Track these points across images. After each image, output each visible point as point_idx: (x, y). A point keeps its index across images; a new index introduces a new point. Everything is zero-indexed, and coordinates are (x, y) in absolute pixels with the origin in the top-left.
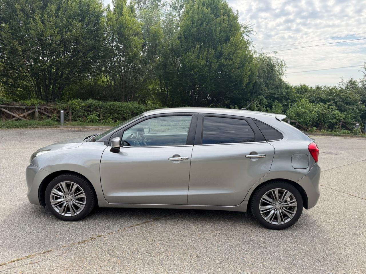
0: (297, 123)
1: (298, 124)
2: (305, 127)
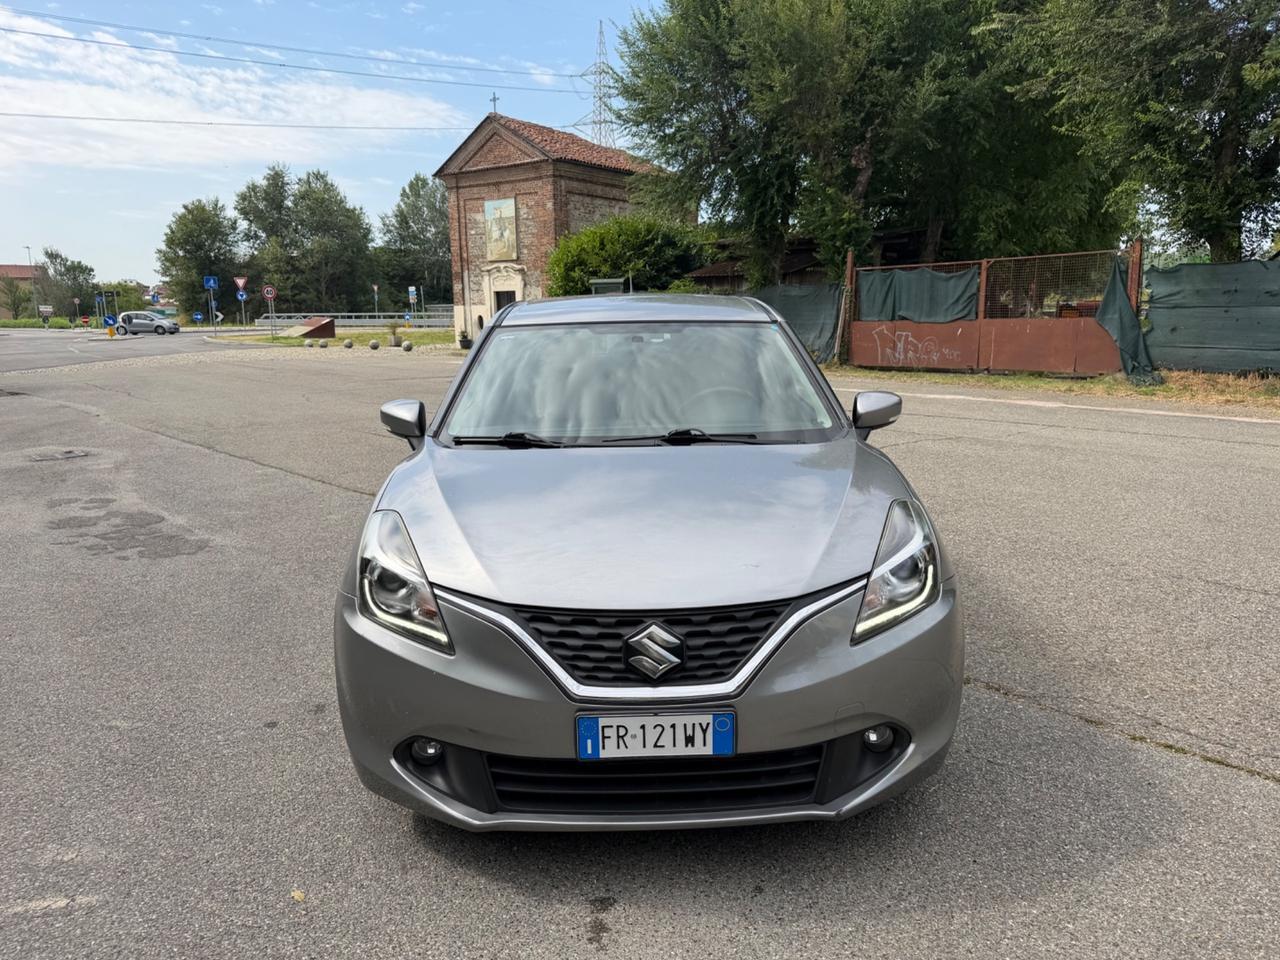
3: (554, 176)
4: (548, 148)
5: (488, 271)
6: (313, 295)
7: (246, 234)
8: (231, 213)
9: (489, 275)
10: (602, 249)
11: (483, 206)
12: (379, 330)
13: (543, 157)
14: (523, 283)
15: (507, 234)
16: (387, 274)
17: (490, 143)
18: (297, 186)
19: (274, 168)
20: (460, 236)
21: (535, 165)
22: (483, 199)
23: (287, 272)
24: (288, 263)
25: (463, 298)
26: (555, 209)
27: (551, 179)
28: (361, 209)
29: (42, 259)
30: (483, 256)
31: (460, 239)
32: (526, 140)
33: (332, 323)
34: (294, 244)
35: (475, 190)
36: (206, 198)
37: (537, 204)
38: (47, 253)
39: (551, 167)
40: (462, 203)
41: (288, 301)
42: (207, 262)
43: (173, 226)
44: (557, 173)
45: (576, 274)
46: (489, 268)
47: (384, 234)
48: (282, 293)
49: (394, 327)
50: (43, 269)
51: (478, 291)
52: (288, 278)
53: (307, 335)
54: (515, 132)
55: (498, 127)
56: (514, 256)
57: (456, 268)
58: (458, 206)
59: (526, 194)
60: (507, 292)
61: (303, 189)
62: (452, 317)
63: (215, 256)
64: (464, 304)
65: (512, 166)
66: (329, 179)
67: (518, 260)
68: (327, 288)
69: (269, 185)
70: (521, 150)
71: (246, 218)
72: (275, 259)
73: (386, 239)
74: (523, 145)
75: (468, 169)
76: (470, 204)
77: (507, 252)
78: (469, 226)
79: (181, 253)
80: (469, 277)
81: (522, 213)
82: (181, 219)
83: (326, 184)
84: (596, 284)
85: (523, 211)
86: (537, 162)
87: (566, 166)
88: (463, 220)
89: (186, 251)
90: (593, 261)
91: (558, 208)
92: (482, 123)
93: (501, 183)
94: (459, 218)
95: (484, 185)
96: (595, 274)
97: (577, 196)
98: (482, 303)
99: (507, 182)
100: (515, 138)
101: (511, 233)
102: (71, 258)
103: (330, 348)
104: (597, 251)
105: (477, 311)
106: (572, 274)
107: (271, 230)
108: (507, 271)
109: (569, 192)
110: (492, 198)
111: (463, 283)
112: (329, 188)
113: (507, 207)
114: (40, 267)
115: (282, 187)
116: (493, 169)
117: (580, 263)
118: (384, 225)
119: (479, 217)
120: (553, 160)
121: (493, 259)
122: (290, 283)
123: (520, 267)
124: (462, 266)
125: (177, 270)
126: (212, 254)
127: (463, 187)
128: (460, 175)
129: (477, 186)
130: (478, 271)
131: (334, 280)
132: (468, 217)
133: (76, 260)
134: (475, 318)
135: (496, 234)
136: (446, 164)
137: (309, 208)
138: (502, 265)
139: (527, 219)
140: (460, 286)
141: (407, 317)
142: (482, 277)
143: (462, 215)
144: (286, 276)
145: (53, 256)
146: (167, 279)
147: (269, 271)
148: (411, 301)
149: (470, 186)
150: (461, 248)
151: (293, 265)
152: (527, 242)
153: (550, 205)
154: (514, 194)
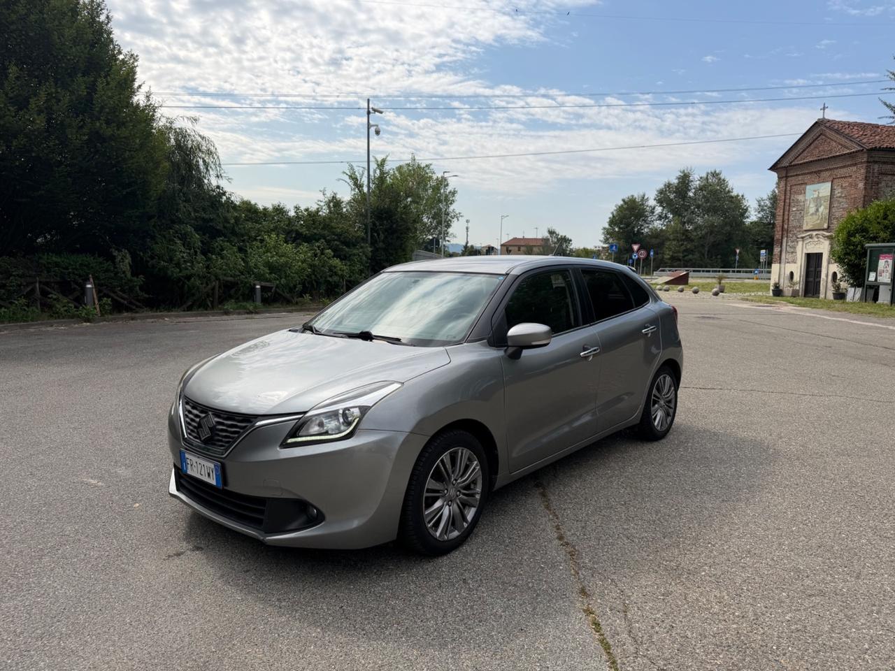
0: (274, 288)
1: (276, 291)
2: (288, 295)
3: (868, 162)
4: (865, 141)
5: (802, 238)
6: (697, 255)
7: (660, 216)
8: (652, 202)
9: (803, 241)
10: (885, 219)
11: (805, 189)
12: (709, 281)
13: (859, 148)
14: (830, 246)
15: (821, 209)
16: (757, 241)
17: (816, 142)
18: (698, 182)
19: (684, 171)
20: (784, 212)
21: (851, 155)
22: (806, 184)
23: (682, 240)
24: (683, 234)
25: (780, 259)
26: (865, 188)
27: (865, 165)
28: (743, 196)
29: (546, 235)
30: (800, 227)
31: (784, 215)
32: (847, 137)
33: (687, 275)
34: (690, 222)
35: (800, 178)
36: (637, 194)
37: (851, 185)
38: (549, 231)
39: (866, 155)
40: (788, 188)
41: (680, 260)
42: (632, 234)
43: (615, 213)
44: (872, 160)
45: (857, 238)
46: (804, 235)
47: (759, 212)
48: (676, 255)
49: (720, 279)
50: (546, 240)
51: (792, 253)
52: (682, 245)
53: (667, 283)
54: (837, 131)
55: (825, 129)
56: (825, 226)
57: (777, 236)
58: (786, 190)
59: (842, 178)
60: (817, 253)
61: (702, 184)
62: (770, 272)
63: (638, 231)
64: (780, 263)
65: (831, 157)
66: (722, 176)
67: (828, 229)
68: (708, 252)
69: (678, 184)
70: (841, 145)
71: (661, 206)
72: (675, 231)
73: (760, 215)
74: (843, 140)
75: (797, 163)
76: (795, 188)
77: (820, 222)
78: (792, 204)
79: (617, 229)
80: (787, 243)
81: (836, 192)
82: (620, 209)
83: (720, 179)
84: (872, 247)
85: (838, 192)
86: (853, 152)
87: (881, 153)
88: (787, 201)
89: (620, 228)
90: (874, 229)
91: (868, 187)
92: (811, 127)
93: (821, 171)
94: (785, 199)
95: (808, 173)
96: (874, 239)
97: (889, 177)
98: (794, 262)
99: (827, 170)
100: (838, 136)
101: (825, 208)
102: (561, 234)
103: (670, 292)
104: (879, 220)
105: (789, 268)
106: (852, 238)
107: (676, 212)
108: (818, 238)
109: (882, 174)
110: (813, 183)
111: (781, 247)
112: (722, 182)
113: (824, 189)
114: (545, 239)
115: (688, 184)
116: (816, 161)
117: (863, 230)
118: (759, 206)
119: (801, 198)
120: (867, 150)
121: (808, 228)
122: (683, 248)
123: (829, 234)
124: (782, 235)
125: (613, 240)
126: (636, 229)
127: (791, 176)
128: (791, 166)
129: (802, 174)
130: (794, 238)
131: (715, 245)
132: (792, 198)
133: (564, 235)
134: (788, 273)
135: (812, 210)
136: (779, 160)
137: (704, 197)
138: (814, 233)
139: (840, 197)
140: (779, 249)
141: (756, 272)
142: (797, 242)
143: (788, 197)
144: (680, 243)
145: (551, 233)
146: (606, 246)
147: (670, 240)
148: (761, 260)
149: (797, 175)
150: (783, 222)
151: (687, 236)
152: (837, 214)
153: (861, 185)
154: (831, 179)
